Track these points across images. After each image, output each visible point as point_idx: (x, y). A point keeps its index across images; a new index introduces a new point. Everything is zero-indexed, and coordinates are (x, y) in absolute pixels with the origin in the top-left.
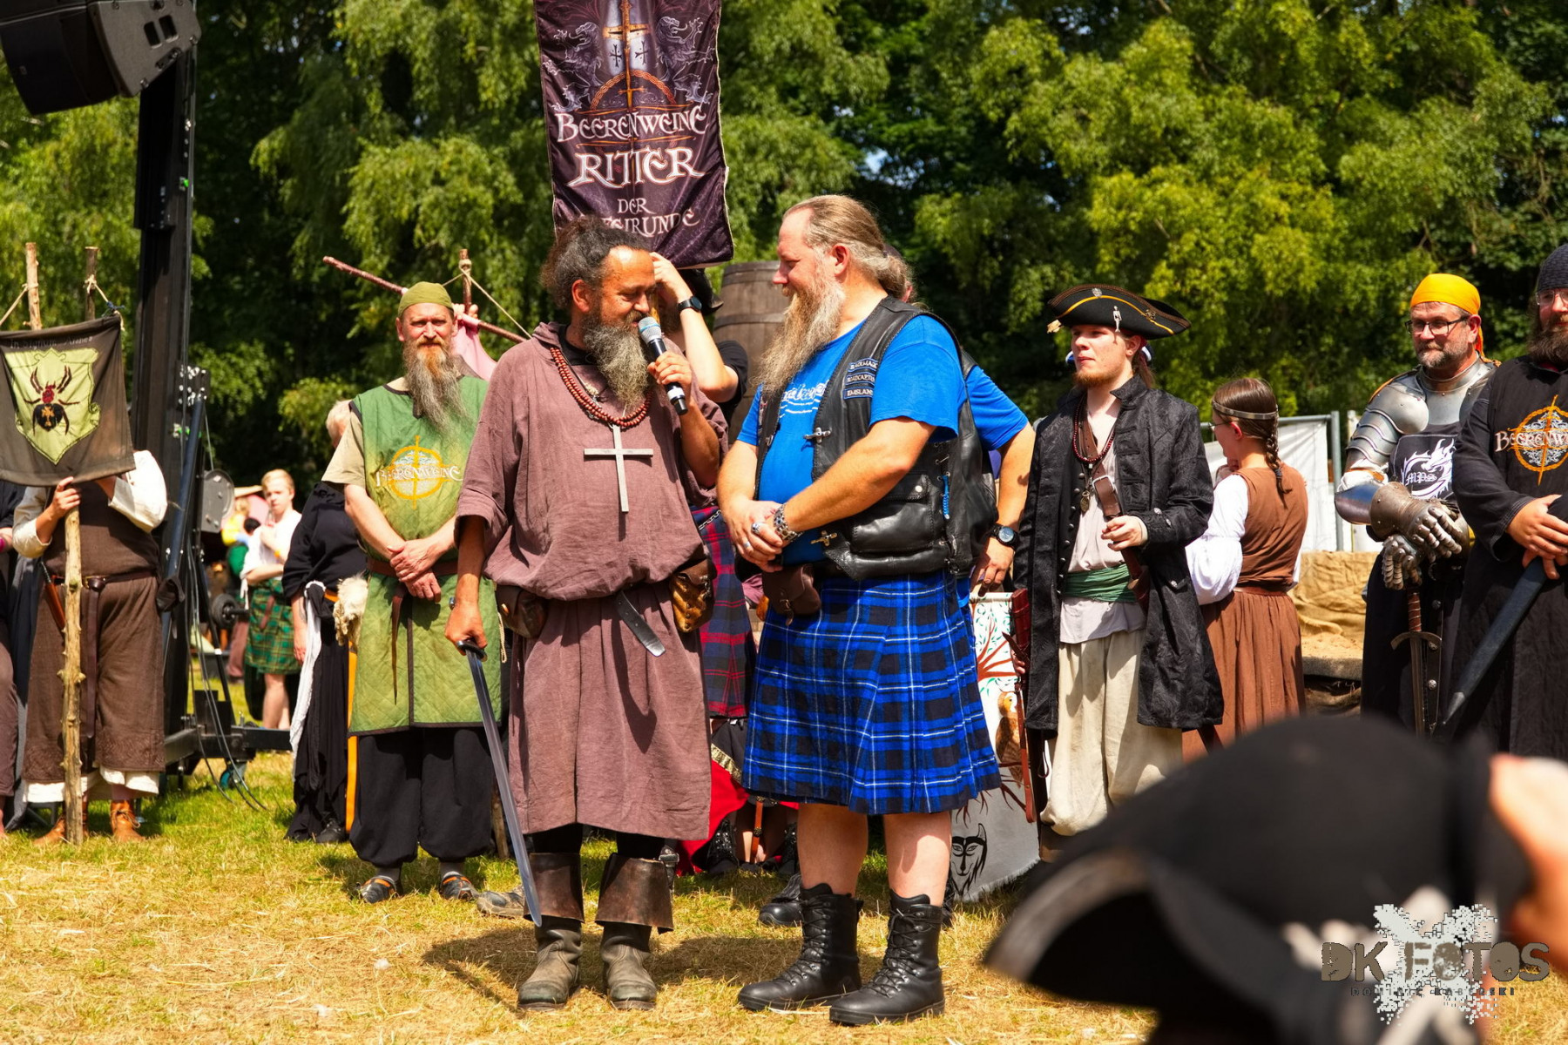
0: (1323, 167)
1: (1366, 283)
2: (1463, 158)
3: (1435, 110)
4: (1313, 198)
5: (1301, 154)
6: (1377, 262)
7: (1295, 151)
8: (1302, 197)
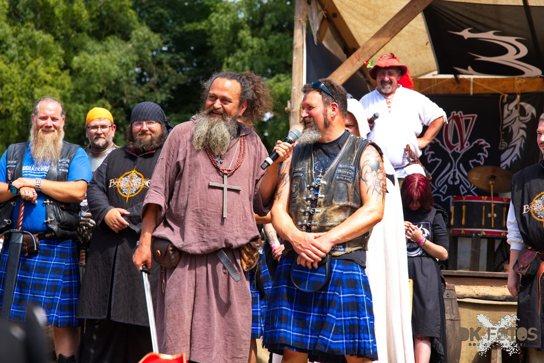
0: (63, 63)
1: (80, 112)
2: (124, 64)
3: (112, 42)
4: (60, 75)
5: (54, 56)
6: (85, 104)
7: (52, 55)
8: (56, 74)
